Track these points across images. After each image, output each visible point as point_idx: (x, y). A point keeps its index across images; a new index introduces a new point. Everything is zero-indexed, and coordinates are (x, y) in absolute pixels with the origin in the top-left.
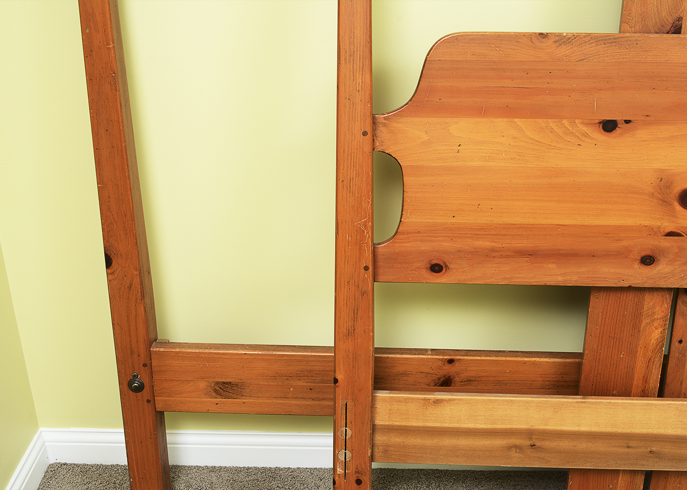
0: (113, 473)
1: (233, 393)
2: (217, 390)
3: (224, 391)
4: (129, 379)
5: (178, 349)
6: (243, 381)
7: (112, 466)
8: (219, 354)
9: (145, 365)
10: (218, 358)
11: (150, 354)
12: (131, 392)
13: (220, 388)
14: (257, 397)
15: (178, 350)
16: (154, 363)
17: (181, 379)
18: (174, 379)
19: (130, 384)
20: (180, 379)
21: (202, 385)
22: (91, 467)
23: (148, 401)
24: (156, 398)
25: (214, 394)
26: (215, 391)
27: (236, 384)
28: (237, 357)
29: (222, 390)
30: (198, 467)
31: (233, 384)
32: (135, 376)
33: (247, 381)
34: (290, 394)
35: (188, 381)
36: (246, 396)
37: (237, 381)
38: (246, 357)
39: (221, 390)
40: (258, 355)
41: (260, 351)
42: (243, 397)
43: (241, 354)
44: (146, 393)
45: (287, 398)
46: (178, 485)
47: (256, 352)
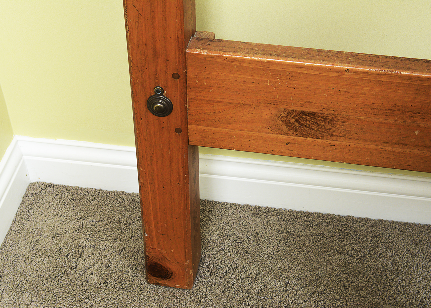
0: (118, 205)
1: (317, 130)
2: (290, 123)
3: (302, 125)
4: (149, 95)
5: (231, 53)
6: (336, 113)
7: (116, 193)
8: (301, 67)
9: (175, 76)
10: (300, 73)
11: (184, 58)
12: (151, 115)
13: (296, 120)
14: (356, 139)
15: (231, 55)
16: (191, 73)
17: (233, 101)
18: (221, 100)
19: (150, 103)
20: (230, 101)
21: (267, 113)
22: (86, 194)
23: (178, 131)
24: (189, 126)
25: (285, 129)
26: (288, 124)
27: (323, 117)
28: (331, 74)
29: (299, 123)
30: (236, 206)
31: (318, 117)
32: (158, 91)
33: (345, 113)
34: (413, 140)
35: (244, 105)
36: (337, 136)
37: (327, 112)
38: (347, 75)
39: (297, 124)
40: (369, 73)
41: (373, 66)
42: (332, 137)
43: (340, 71)
44: (174, 119)
45: (405, 145)
46: (208, 233)
47: (367, 69)
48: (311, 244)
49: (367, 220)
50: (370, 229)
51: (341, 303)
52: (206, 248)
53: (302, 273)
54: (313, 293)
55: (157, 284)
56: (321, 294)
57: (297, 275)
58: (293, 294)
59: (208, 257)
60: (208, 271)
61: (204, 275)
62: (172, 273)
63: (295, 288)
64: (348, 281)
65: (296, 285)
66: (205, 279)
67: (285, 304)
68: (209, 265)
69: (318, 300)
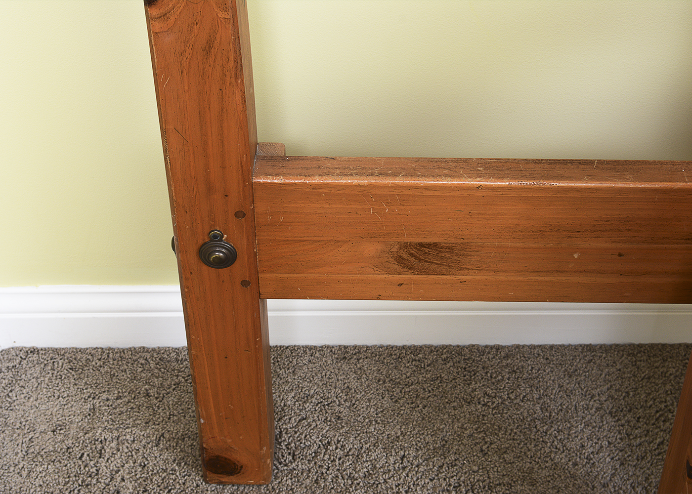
1: (440, 265)
2: (404, 259)
3: (420, 260)
4: (201, 242)
5: (317, 177)
6: (466, 241)
8: (416, 188)
9: (239, 214)
10: (414, 196)
11: (250, 190)
12: (205, 268)
13: (412, 255)
14: (495, 271)
15: (317, 180)
16: (261, 207)
17: (322, 239)
18: (305, 239)
19: (204, 254)
20: (318, 239)
21: (371, 249)
23: (245, 283)
24: (260, 275)
25: (396, 266)
26: (400, 260)
27: (448, 248)
28: (458, 193)
29: (416, 257)
31: (442, 248)
32: (215, 236)
33: (478, 240)
34: (571, 266)
35: (338, 241)
36: (468, 269)
37: (453, 241)
38: (479, 193)
39: (413, 259)
40: (509, 189)
41: (514, 178)
42: (463, 272)
43: (469, 188)
44: (239, 269)
45: (562, 272)
46: (279, 396)
47: (505, 183)
48: (427, 395)
49: (498, 348)
50: (504, 362)
51: (481, 476)
52: (280, 420)
53: (421, 439)
54: (441, 467)
55: (219, 483)
56: (452, 466)
57: (414, 443)
58: (414, 473)
59: (286, 433)
60: (289, 454)
61: (285, 461)
62: (242, 467)
63: (416, 463)
64: (486, 443)
65: (416, 457)
66: (286, 465)
67: (405, 488)
68: (289, 444)
69: (448, 476)
